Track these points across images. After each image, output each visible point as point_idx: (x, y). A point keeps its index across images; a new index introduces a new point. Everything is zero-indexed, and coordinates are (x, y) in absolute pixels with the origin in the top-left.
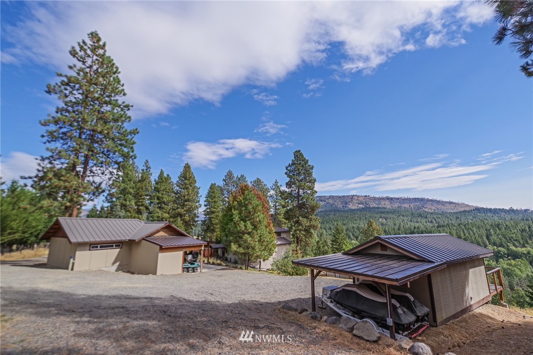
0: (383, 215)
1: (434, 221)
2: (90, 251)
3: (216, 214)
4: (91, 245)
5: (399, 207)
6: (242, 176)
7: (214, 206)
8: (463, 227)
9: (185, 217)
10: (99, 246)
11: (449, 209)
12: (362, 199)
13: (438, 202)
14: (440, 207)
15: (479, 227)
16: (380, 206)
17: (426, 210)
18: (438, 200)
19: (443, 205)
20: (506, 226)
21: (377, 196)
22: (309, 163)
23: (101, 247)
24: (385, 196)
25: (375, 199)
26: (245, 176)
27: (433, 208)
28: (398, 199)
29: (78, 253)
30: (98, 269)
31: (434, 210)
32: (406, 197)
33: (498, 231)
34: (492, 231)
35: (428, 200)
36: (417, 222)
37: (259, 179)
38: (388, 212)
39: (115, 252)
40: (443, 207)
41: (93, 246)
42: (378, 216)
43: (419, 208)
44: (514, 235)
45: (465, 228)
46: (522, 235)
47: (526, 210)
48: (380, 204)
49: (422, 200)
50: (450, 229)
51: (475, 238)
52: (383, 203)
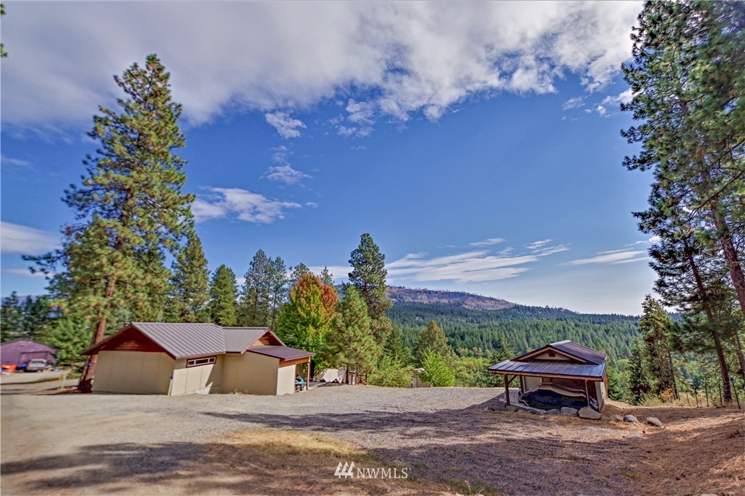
0: (420, 313)
1: (475, 321)
2: (187, 369)
3: (226, 310)
4: (188, 360)
5: (437, 302)
6: (278, 259)
7: (225, 298)
8: (505, 328)
9: (190, 316)
10: (195, 361)
11: (489, 306)
12: (395, 291)
13: (479, 298)
14: (480, 303)
15: (519, 328)
16: (416, 301)
17: (466, 307)
18: (479, 295)
19: (484, 301)
20: (544, 326)
21: (413, 288)
22: (380, 252)
23: (198, 362)
24: (422, 288)
25: (410, 291)
26: (282, 259)
27: (473, 304)
28: (436, 292)
29: (176, 372)
30: (192, 393)
31: (475, 307)
32: (445, 291)
33: (537, 333)
34: (531, 332)
35: (469, 295)
36: (457, 321)
37: (303, 265)
38: (426, 310)
39: (208, 368)
40: (483, 303)
41: (190, 362)
42: (414, 313)
43: (459, 304)
44: (551, 337)
45: (507, 329)
46: (557, 337)
47: (560, 309)
48: (416, 298)
49: (462, 295)
50: (492, 330)
51: (516, 341)
52: (419, 297)
